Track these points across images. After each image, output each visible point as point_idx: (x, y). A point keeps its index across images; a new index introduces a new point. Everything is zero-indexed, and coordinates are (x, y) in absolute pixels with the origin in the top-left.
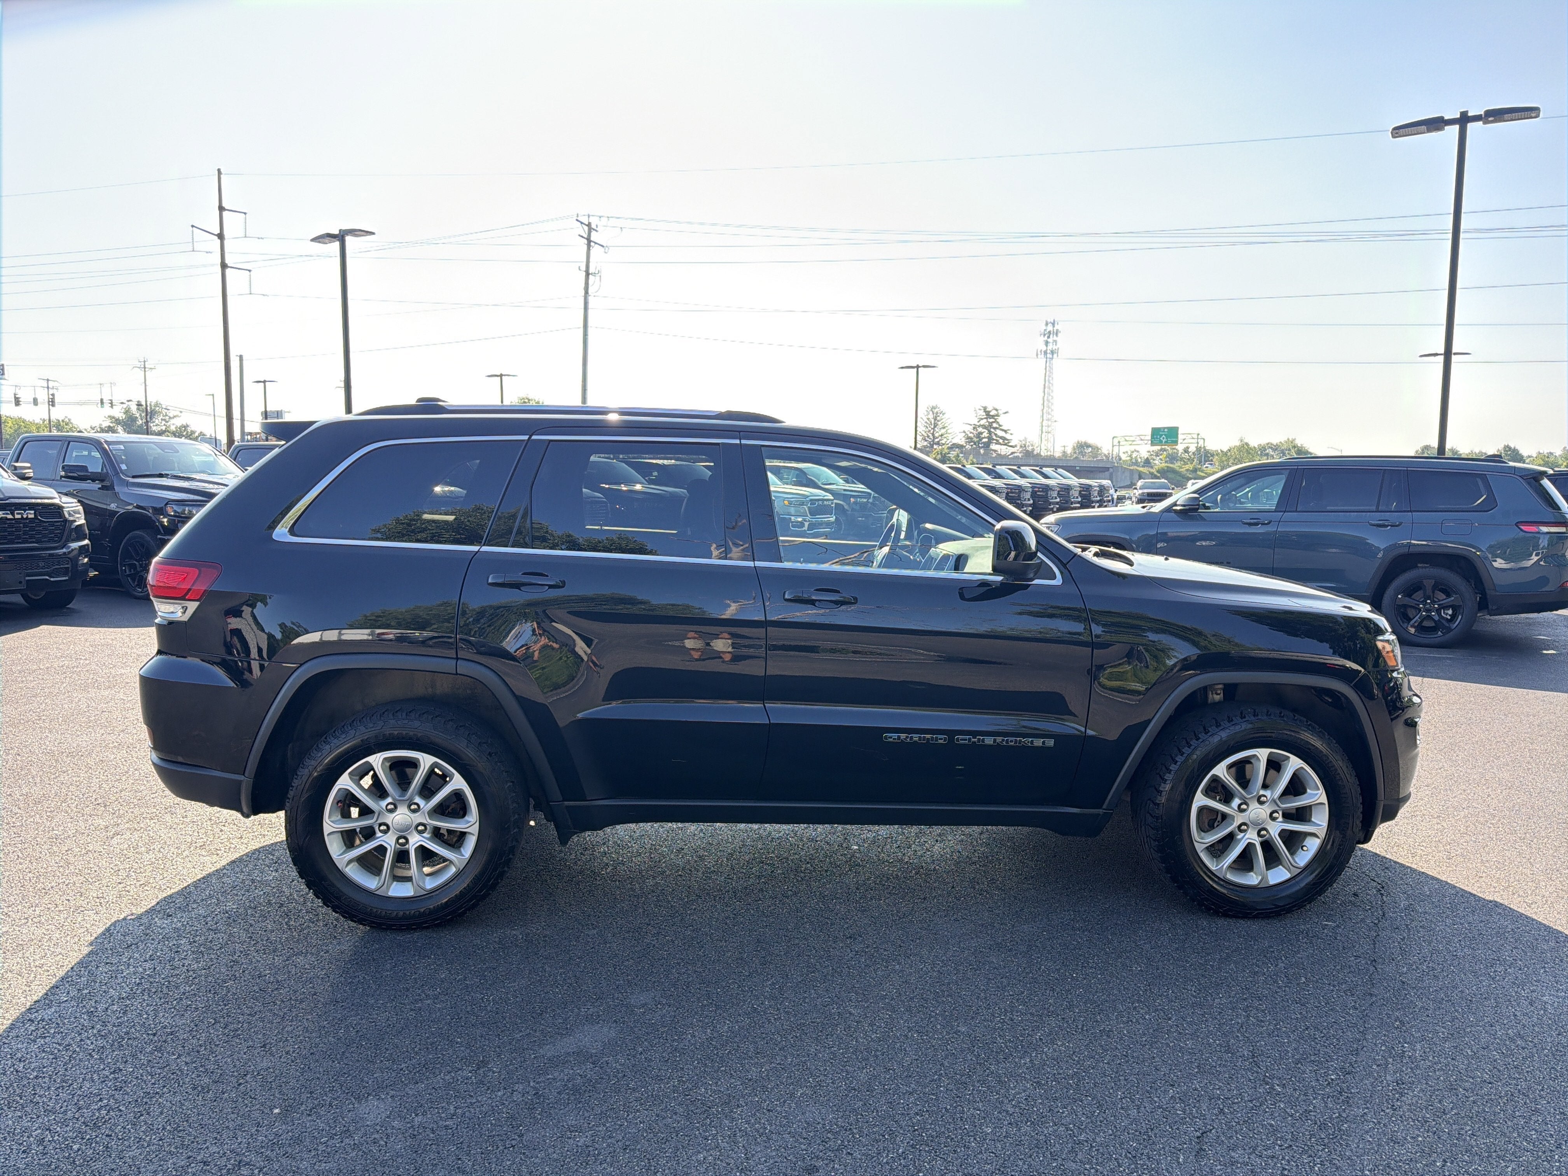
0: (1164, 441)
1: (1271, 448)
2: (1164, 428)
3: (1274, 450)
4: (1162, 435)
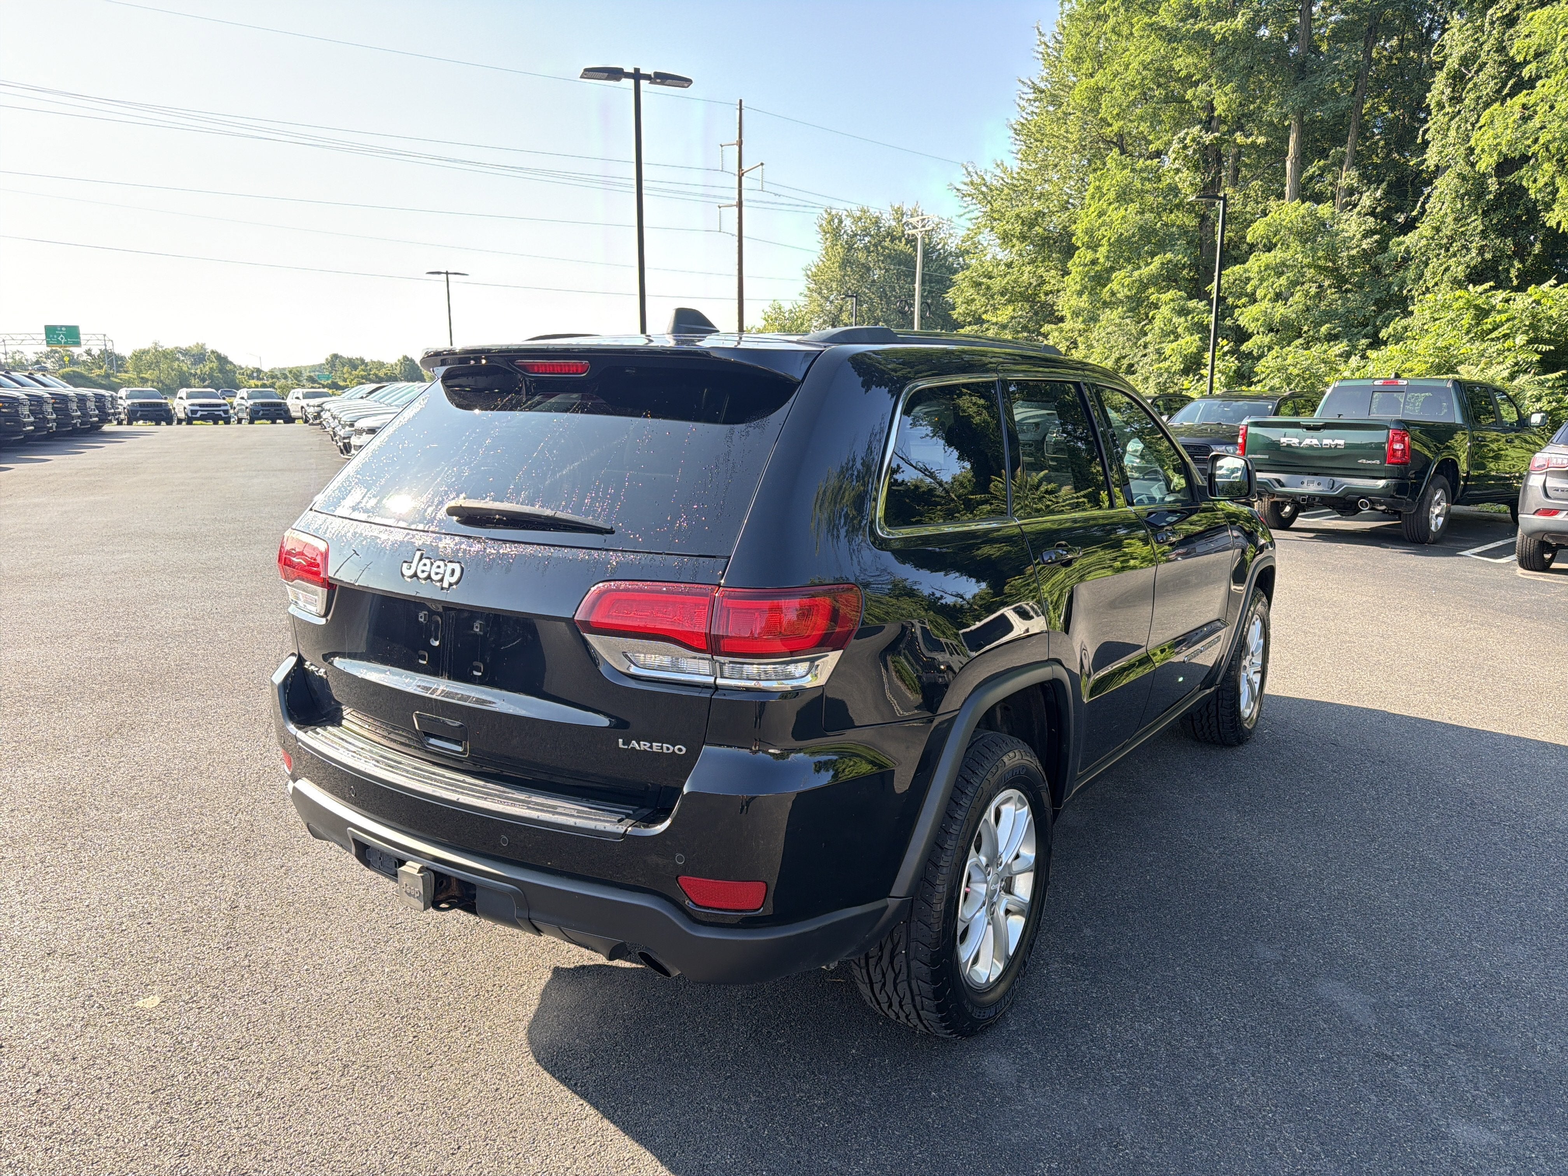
0: (63, 341)
1: (181, 352)
2: (62, 326)
3: (185, 355)
4: (59, 335)
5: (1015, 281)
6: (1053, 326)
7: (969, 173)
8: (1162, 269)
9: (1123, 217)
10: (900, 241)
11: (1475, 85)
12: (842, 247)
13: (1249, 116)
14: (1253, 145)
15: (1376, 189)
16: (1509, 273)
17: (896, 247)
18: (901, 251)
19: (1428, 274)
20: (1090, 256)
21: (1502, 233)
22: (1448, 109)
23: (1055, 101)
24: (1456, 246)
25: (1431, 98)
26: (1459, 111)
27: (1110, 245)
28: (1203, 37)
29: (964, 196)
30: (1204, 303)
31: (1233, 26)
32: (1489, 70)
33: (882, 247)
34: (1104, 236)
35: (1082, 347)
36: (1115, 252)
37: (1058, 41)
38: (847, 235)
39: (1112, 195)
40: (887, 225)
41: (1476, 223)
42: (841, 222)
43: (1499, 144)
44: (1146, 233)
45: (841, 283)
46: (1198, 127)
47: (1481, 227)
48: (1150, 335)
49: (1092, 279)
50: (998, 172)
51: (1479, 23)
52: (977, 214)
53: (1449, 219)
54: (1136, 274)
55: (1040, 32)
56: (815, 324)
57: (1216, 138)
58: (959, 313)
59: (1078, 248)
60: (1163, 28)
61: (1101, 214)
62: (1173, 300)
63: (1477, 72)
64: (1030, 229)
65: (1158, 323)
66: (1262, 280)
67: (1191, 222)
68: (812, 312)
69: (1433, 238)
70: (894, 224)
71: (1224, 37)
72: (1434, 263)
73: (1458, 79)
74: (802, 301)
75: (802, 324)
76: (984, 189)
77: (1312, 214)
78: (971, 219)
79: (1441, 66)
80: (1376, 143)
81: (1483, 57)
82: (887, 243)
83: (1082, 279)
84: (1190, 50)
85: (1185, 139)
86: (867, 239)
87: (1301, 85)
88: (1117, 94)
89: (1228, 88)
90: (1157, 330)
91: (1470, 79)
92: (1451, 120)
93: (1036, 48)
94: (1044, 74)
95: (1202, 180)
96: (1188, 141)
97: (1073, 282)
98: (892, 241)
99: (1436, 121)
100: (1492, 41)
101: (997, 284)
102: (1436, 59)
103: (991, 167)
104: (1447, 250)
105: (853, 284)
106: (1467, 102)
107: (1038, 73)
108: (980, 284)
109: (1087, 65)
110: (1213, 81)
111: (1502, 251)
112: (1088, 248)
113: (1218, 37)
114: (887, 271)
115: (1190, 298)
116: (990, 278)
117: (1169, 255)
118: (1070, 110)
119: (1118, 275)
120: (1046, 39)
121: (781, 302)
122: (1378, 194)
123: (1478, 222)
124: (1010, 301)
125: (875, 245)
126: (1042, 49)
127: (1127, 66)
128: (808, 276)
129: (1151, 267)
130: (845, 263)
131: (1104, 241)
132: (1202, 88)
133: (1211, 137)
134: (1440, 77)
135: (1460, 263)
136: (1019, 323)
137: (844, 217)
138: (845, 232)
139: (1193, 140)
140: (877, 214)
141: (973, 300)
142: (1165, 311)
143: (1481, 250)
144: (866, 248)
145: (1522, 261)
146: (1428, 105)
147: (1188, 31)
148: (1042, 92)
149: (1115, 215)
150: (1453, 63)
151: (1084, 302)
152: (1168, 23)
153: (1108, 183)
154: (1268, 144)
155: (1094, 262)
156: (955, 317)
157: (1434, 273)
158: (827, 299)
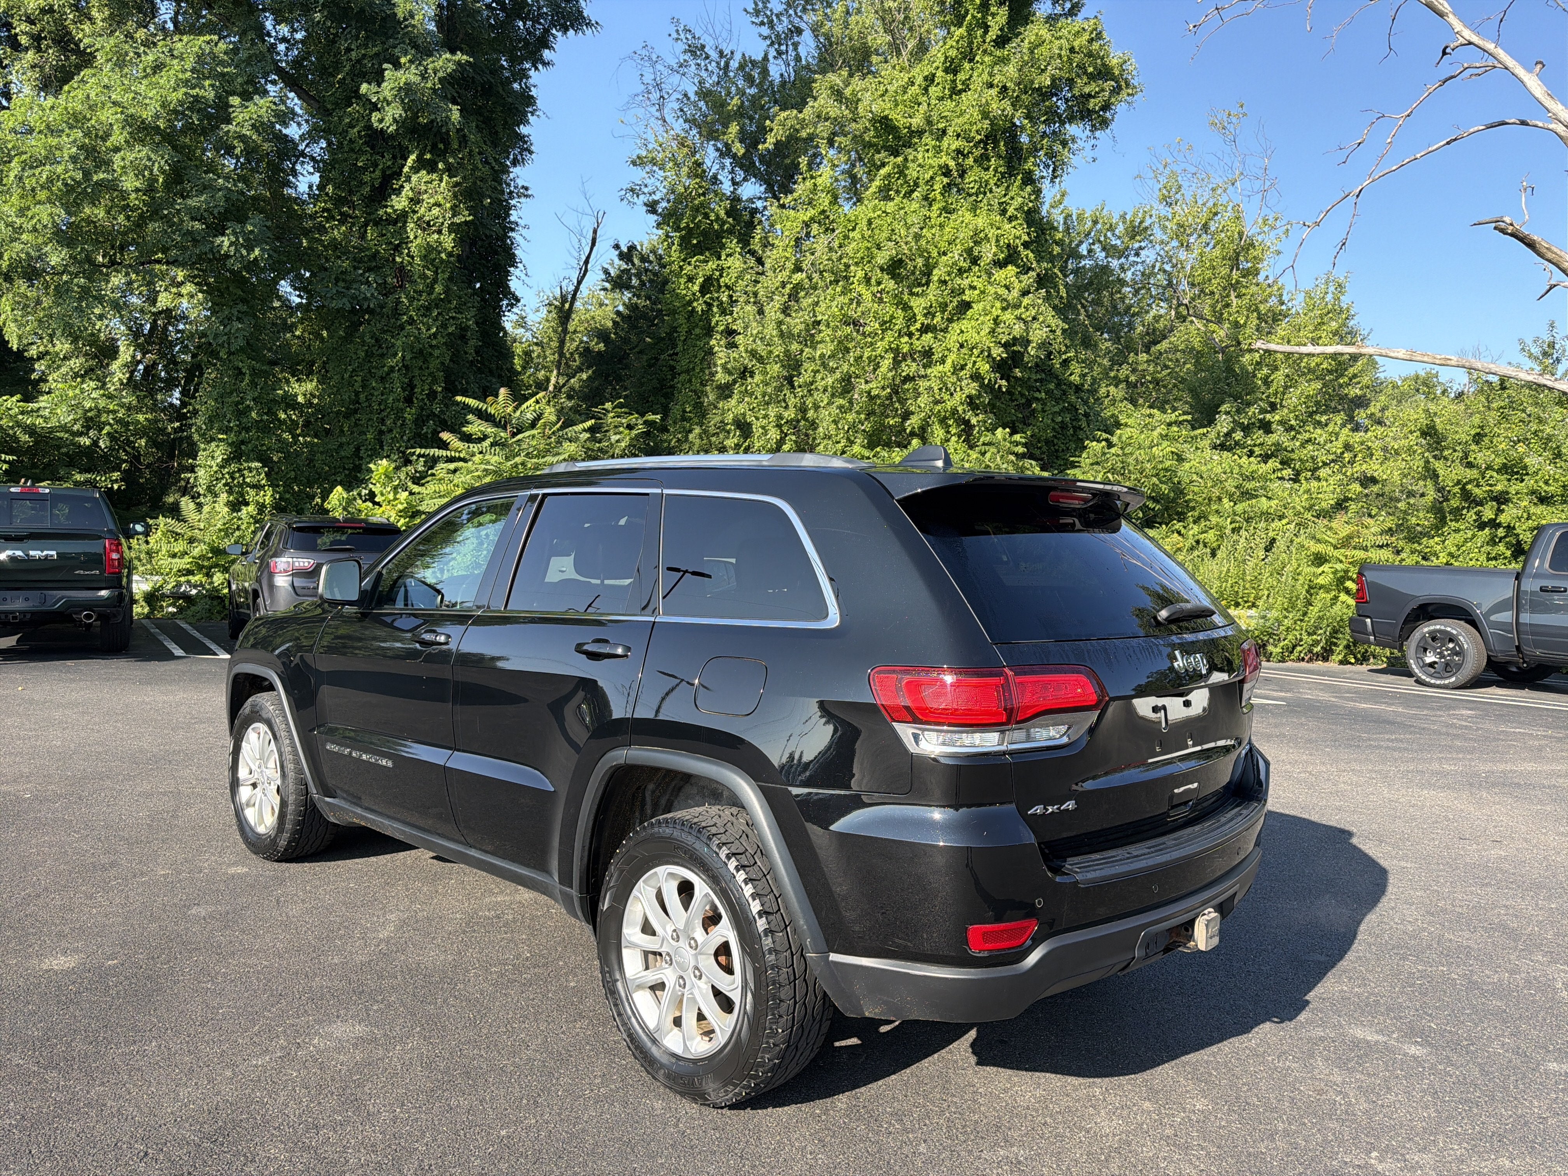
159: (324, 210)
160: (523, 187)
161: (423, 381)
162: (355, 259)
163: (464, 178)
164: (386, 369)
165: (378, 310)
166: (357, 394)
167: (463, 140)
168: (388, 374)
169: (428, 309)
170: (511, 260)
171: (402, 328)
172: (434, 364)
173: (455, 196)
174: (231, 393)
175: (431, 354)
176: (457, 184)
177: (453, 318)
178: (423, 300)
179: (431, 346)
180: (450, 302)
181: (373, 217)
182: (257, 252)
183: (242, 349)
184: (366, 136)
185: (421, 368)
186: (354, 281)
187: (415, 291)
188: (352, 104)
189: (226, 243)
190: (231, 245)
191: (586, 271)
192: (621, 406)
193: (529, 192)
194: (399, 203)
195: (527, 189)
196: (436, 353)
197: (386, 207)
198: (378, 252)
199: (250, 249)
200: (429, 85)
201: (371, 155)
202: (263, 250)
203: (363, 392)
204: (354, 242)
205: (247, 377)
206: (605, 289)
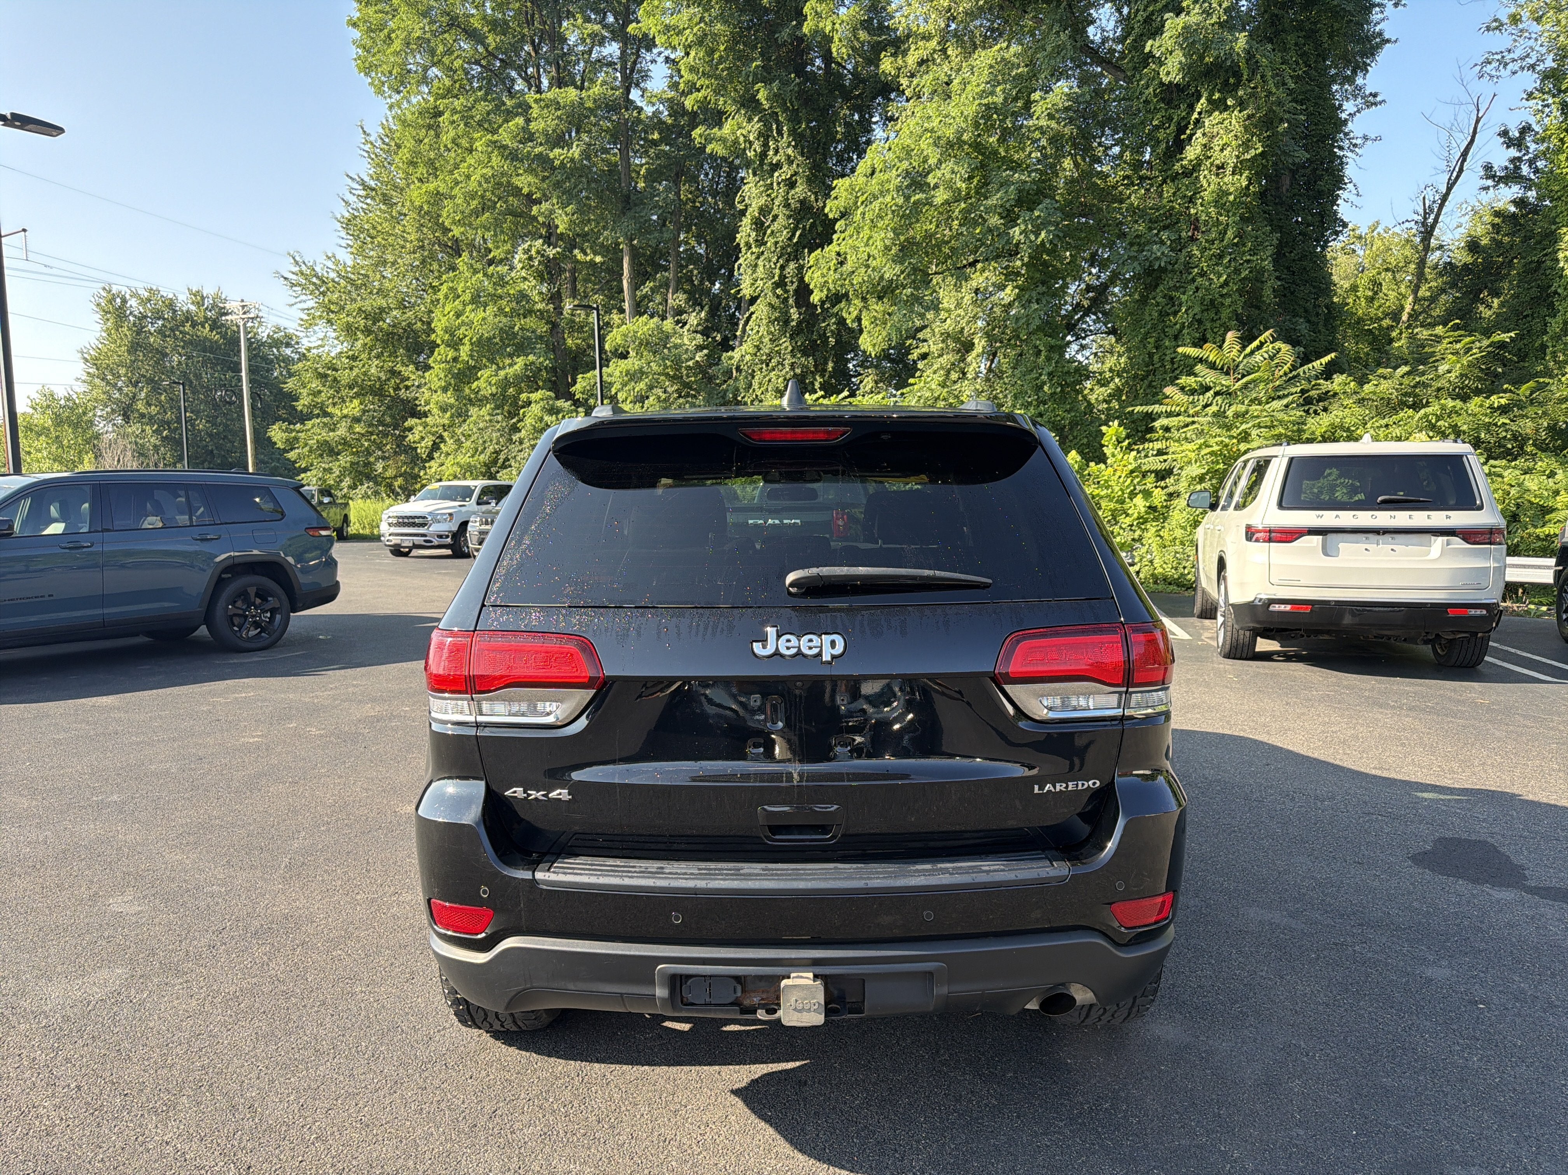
5: (365, 374)
6: (417, 421)
7: (297, 263)
8: (526, 370)
9: (484, 319)
10: (203, 327)
11: (772, 232)
12: (129, 329)
13: (584, 236)
14: (592, 264)
15: (700, 311)
16: (813, 385)
17: (199, 333)
18: (206, 338)
19: (755, 385)
20: (451, 354)
21: (805, 354)
22: (754, 250)
23: (386, 199)
24: (774, 362)
25: (741, 238)
26: (763, 253)
27: (472, 344)
28: (544, 160)
29: (293, 285)
30: (569, 403)
31: (570, 155)
32: (781, 220)
33: (181, 332)
34: (465, 336)
35: (450, 442)
36: (477, 352)
37: (384, 143)
38: (135, 316)
39: (467, 297)
40: (184, 309)
41: (786, 344)
42: (124, 301)
43: (826, 282)
44: (507, 334)
45: (132, 367)
46: (541, 241)
47: (790, 348)
48: (523, 432)
49: (456, 376)
50: (330, 264)
51: (769, 181)
52: (311, 304)
53: (766, 340)
54: (502, 373)
55: (364, 132)
56: (99, 413)
57: (558, 253)
58: (304, 405)
59: (438, 346)
60: (505, 147)
61: (458, 315)
62: (542, 399)
63: (772, 221)
64: (374, 324)
65: (529, 421)
66: (624, 385)
67: (543, 328)
68: (96, 400)
69: (755, 355)
70: (193, 308)
71: (562, 163)
72: (758, 376)
73: (759, 225)
74: (81, 388)
75: (84, 413)
76: (314, 280)
77: (659, 328)
78: (303, 310)
79: (743, 213)
80: (691, 271)
81: (775, 211)
82: (187, 327)
83: (446, 376)
84: (530, 171)
85: (529, 250)
86: (160, 322)
87: (629, 214)
88: (459, 201)
89: (569, 209)
90: (529, 427)
91: (769, 227)
92: (758, 258)
93: (362, 146)
94: (371, 172)
95: (549, 290)
96: (533, 252)
97: (436, 376)
98: (194, 325)
99: (745, 259)
100: (780, 198)
101: (345, 376)
102: (740, 207)
103: (321, 259)
104: (767, 365)
105: (147, 371)
106: (769, 244)
107: (364, 169)
108: (326, 376)
109: (422, 170)
110: (555, 201)
111: (807, 367)
112: (448, 345)
113: (557, 163)
114: (188, 358)
115: (557, 398)
116: (337, 370)
117: (531, 358)
118: (405, 211)
119: (484, 374)
120: (372, 139)
121: (52, 388)
122: (703, 314)
123: (788, 344)
124: (357, 395)
125: (172, 329)
126: (367, 147)
127: (468, 177)
128: (86, 360)
129: (516, 367)
130: (134, 348)
131: (466, 341)
132: (545, 206)
133: (554, 251)
134: (746, 221)
135: (778, 377)
136: (374, 418)
137: (128, 297)
138: (131, 313)
139: (538, 252)
140: (171, 296)
141: (320, 392)
142: (535, 409)
143: (792, 366)
144: (160, 332)
145: (822, 376)
146: (738, 244)
147: (529, 153)
148: (373, 189)
149: (475, 316)
150: (753, 211)
151: (449, 398)
152: (508, 142)
153: (462, 285)
154: (602, 263)
155: (455, 359)
156: (299, 408)
157: (760, 384)
158: (115, 386)
159: (1126, 177)
160: (1371, 94)
161: (1216, 333)
162: (1151, 221)
163: (1258, 109)
164: (1178, 326)
165: (1170, 267)
166: (1151, 355)
167: (1254, 67)
168: (1180, 331)
169: (1221, 257)
170: (1338, 182)
171: (1193, 280)
172: (1225, 313)
173: (1246, 128)
174: (1032, 371)
175: (1223, 304)
176: (1249, 117)
177: (1248, 261)
178: (1215, 250)
179: (1222, 296)
180: (1244, 245)
181: (1169, 173)
182: (1043, 234)
183: (1039, 328)
184: (1161, 92)
185: (1213, 320)
186: (1149, 243)
187: (1207, 241)
188: (1148, 64)
189: (1017, 233)
190: (1021, 234)
191: (1461, 170)
192: (1456, 328)
193: (1379, 99)
194: (1191, 152)
195: (1375, 95)
196: (1228, 301)
197: (1182, 159)
198: (1173, 208)
199: (1037, 235)
200: (1214, 19)
201: (1166, 110)
202: (1048, 232)
203: (1157, 353)
204: (1150, 203)
205: (1043, 353)
206: (1487, 188)
